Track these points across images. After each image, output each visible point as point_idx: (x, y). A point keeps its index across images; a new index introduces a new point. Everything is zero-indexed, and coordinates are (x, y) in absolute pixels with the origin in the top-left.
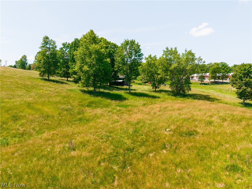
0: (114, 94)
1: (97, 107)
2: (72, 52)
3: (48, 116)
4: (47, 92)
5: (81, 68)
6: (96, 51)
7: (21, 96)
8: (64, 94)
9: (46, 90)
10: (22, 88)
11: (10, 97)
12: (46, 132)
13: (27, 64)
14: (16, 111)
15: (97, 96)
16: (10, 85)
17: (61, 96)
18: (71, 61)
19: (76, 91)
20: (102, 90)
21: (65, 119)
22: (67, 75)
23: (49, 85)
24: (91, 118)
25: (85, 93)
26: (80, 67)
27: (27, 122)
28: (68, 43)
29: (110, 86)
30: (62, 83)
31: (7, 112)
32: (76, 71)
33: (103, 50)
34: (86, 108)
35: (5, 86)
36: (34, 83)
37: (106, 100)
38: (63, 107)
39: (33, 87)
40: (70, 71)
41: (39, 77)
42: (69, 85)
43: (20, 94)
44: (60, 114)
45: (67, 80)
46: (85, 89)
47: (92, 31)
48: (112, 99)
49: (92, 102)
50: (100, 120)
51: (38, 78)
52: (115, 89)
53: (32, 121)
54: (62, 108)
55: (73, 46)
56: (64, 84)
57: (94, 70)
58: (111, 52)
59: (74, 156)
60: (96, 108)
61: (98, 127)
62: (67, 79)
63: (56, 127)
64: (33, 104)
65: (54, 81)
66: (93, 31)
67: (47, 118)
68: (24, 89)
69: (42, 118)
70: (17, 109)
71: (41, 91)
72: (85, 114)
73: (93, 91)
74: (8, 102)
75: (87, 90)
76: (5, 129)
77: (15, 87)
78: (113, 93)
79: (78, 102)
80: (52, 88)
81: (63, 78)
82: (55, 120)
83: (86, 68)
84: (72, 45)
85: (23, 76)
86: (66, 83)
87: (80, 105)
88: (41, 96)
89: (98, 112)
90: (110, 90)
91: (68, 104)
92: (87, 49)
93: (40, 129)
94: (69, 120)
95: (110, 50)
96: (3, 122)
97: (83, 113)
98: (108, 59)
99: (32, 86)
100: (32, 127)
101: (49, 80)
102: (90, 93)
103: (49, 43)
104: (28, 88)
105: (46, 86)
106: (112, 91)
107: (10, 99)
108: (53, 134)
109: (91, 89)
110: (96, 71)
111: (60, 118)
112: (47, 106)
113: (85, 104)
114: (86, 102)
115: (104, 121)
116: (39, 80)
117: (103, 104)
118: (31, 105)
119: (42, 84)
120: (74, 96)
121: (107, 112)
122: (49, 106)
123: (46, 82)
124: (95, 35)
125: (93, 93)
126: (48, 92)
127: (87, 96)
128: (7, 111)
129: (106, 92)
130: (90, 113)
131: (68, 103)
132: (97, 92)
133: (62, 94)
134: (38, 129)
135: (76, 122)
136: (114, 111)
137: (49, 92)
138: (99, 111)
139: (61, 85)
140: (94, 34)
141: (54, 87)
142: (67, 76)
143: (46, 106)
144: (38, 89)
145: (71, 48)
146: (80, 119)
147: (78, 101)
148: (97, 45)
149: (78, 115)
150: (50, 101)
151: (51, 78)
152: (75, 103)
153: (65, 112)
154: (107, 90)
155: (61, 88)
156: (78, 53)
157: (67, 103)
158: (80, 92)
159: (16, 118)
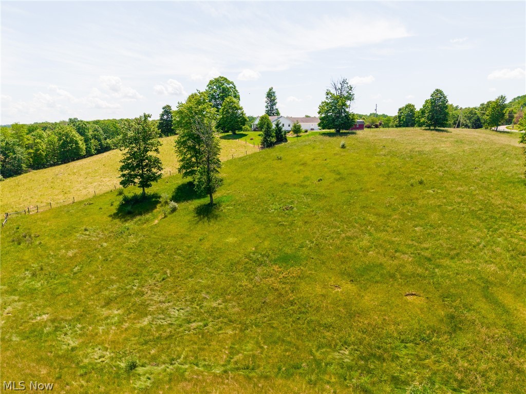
10: (480, 218)
11: (453, 251)
14: (458, 302)
16: (459, 203)
31: (443, 301)
39: (505, 216)
68: (485, 221)
70: (460, 295)
76: (432, 349)
77: (466, 213)
85: (489, 172)
96: (434, 327)
99: (504, 212)
104: (492, 220)
107: (452, 258)
128: (443, 297)
159: (455, 324)
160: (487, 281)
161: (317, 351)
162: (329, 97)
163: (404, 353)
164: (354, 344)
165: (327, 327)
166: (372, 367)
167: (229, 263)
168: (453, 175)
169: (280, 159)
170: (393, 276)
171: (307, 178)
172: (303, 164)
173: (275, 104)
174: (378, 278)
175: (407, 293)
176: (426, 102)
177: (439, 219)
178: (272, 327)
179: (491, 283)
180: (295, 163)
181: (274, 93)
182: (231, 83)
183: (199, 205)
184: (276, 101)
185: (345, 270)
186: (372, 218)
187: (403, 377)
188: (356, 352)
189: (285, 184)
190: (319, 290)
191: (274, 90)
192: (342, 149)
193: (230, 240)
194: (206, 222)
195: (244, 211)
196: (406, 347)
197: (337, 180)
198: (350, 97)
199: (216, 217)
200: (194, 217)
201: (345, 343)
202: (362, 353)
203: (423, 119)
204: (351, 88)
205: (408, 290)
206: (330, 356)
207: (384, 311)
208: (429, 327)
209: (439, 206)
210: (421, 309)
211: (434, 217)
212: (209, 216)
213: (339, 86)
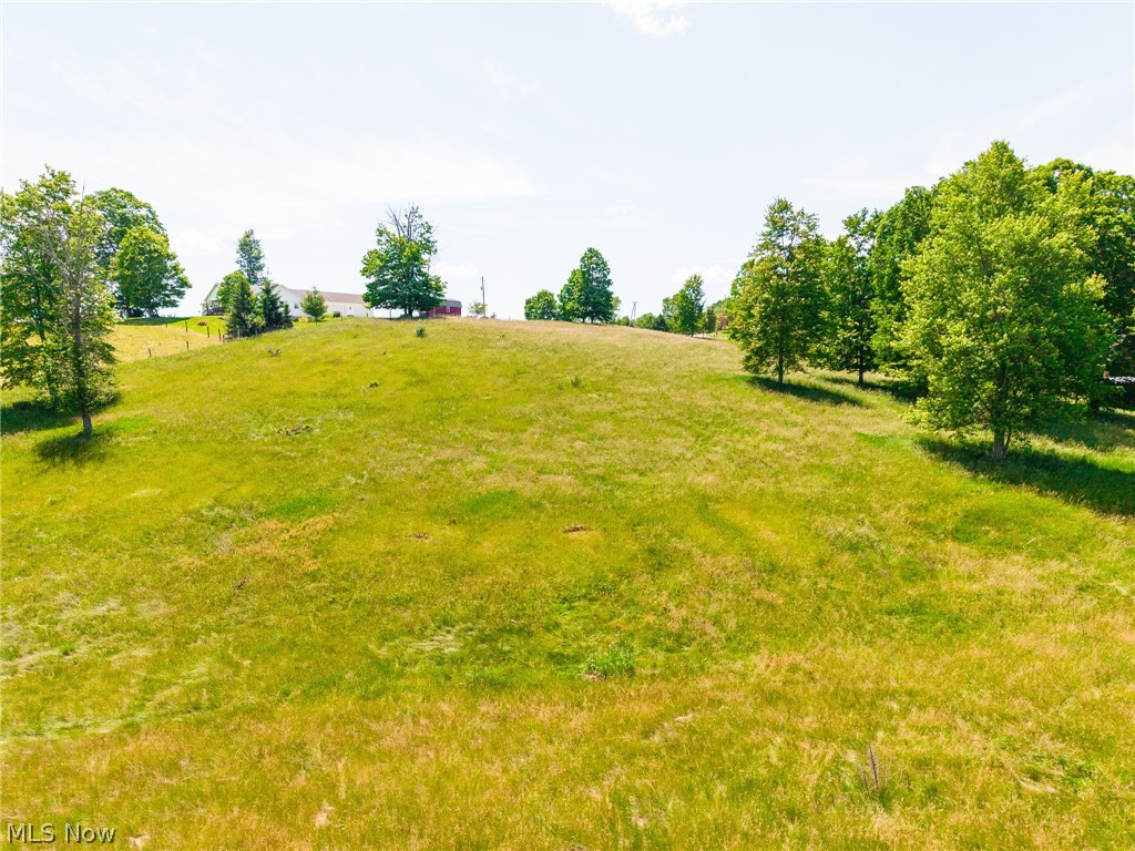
0: (1118, 473)
1: (1008, 547)
2: (888, 257)
3: (773, 569)
4: (771, 446)
5: (931, 340)
6: (1019, 249)
7: (677, 459)
8: (845, 458)
9: (769, 438)
10: (680, 425)
11: (642, 467)
12: (764, 651)
13: (701, 308)
14: (659, 528)
15: (1014, 481)
16: (644, 408)
17: (830, 469)
18: (883, 297)
19: (899, 448)
20: (1040, 444)
21: (844, 595)
22: (860, 357)
23: (779, 412)
24: (974, 611)
25: (945, 458)
26: (928, 334)
27: (697, 583)
28: (871, 212)
29: (1093, 412)
30: (838, 399)
31: (633, 530)
32: (905, 350)
33: (1062, 237)
34: (950, 545)
35: (629, 415)
36: (723, 403)
37: (1067, 508)
38: (840, 529)
39: (720, 421)
40: (876, 342)
41: (741, 373)
42: (869, 412)
43: (675, 452)
44: (822, 563)
45: (862, 385)
46: (947, 435)
47: (1001, 148)
48: (1104, 507)
49: (981, 517)
50: (1023, 640)
51: (737, 378)
52: (1127, 436)
53: (713, 584)
54: (832, 532)
55: (898, 224)
56: (845, 404)
57: (1002, 347)
58: (1116, 229)
59: (881, 838)
60: (1004, 554)
61: (1010, 681)
62: (861, 378)
63: (808, 631)
64: (717, 502)
65: (800, 391)
66: (1005, 147)
67: (770, 579)
68: (689, 428)
69: (748, 575)
70: (662, 519)
71: (748, 438)
72: (941, 581)
73: (990, 450)
74: (635, 485)
75: (955, 441)
76: (622, 602)
77: (658, 420)
78: (1115, 467)
79: (910, 508)
80: (795, 424)
81: (843, 374)
82: (801, 591)
83: (957, 336)
84: (893, 222)
85: (687, 369)
86: (854, 402)
87: (915, 524)
88: (747, 465)
89: (1012, 578)
90: (1091, 443)
91: (861, 516)
92: (971, 238)
93: (741, 628)
94: (861, 602)
95: (1107, 220)
96: (620, 569)
97: (932, 573)
98: (1090, 281)
99: (718, 415)
100: (713, 609)
101: (780, 387)
102: (972, 458)
103: (792, 225)
104: (701, 426)
105: (767, 415)
106: (1108, 447)
107: (642, 474)
108: (793, 668)
109: (982, 435)
110: (1009, 352)
111: (822, 584)
112: (768, 516)
113: (943, 520)
114: (951, 513)
115: (1050, 649)
116: (744, 385)
117: (1047, 534)
118: (713, 507)
119: (752, 406)
120: (892, 472)
121: (1073, 584)
122: (777, 519)
123: (771, 395)
124: (1021, 166)
125: (988, 459)
126: (775, 446)
127: (955, 478)
128: (633, 525)
129: (1065, 455)
130: (971, 577)
131: (859, 510)
132: (1015, 455)
133: (833, 462)
134: (732, 624)
135: (894, 620)
136: (1115, 584)
137: (781, 448)
138: (1017, 575)
139: (828, 411)
140: (1011, 160)
141: (800, 419)
142: (862, 362)
143: (765, 519)
144: (737, 430)
145: (883, 236)
146: (917, 609)
147: (909, 501)
148: (1028, 218)
149: (904, 578)
150: (783, 493)
151: (792, 376)
152: (892, 513)
153: (846, 556)
154: (1077, 440)
155: (831, 428)
156: (921, 266)
157: (854, 507)
158: (919, 453)
159: (659, 561)
160: (704, 497)
161: (380, 647)
162: (384, 241)
163: (568, 618)
164: (464, 620)
165: (403, 603)
166: (506, 648)
167: (140, 534)
168: (630, 372)
169: (277, 354)
170: (537, 506)
171: (344, 383)
172: (333, 362)
173: (260, 268)
174: (508, 511)
175: (567, 528)
176: (574, 272)
177: (614, 431)
178: (266, 626)
179: (709, 499)
180: (314, 361)
181: (256, 242)
182: (144, 206)
183: (51, 439)
184: (261, 261)
185: (438, 507)
186: (488, 435)
187: (569, 651)
188: (470, 633)
189: (290, 393)
190: (379, 545)
191: (256, 237)
192: (419, 339)
193: (142, 493)
194: (71, 469)
195: (183, 443)
196: (571, 608)
197: (411, 385)
198: (428, 246)
199: (102, 458)
200: (35, 462)
201: (445, 623)
202: (481, 631)
203: (571, 304)
204: (430, 228)
205: (566, 523)
206: (410, 650)
207: (524, 558)
208: (612, 570)
209: (612, 413)
210: (596, 548)
211: (605, 427)
212: (80, 457)
213: (404, 221)
